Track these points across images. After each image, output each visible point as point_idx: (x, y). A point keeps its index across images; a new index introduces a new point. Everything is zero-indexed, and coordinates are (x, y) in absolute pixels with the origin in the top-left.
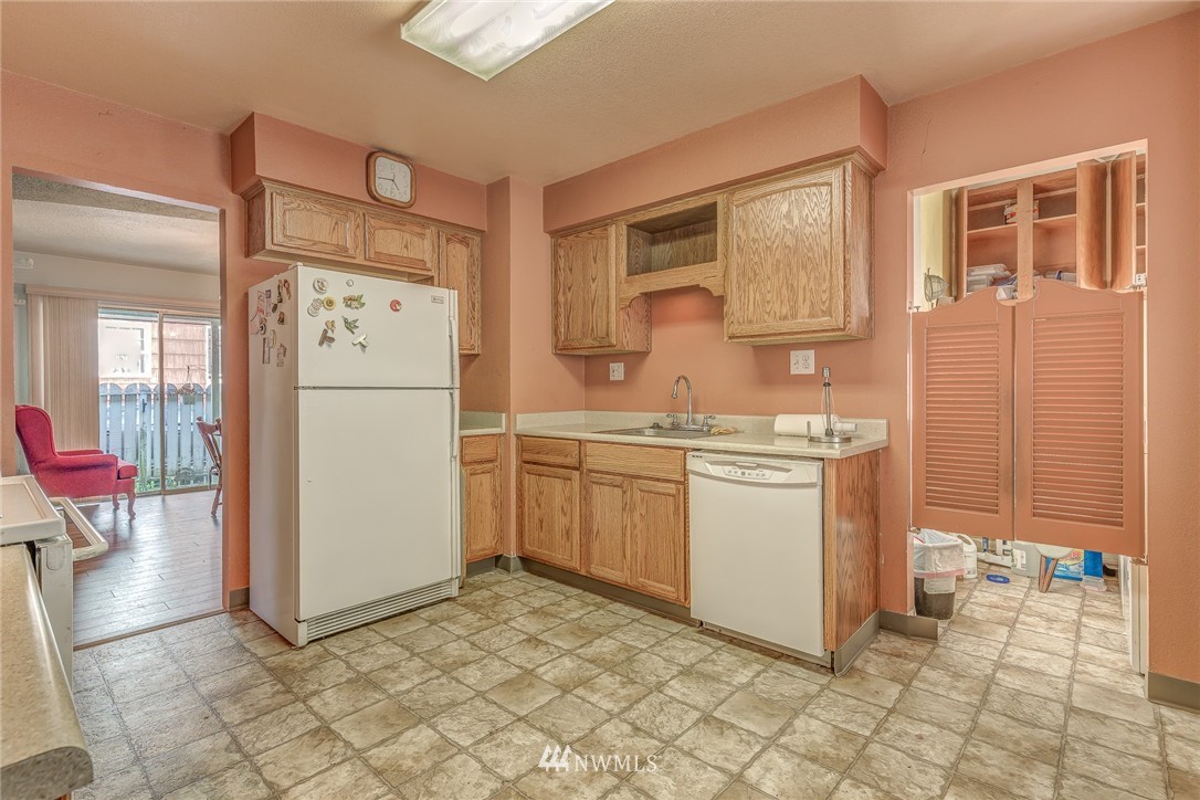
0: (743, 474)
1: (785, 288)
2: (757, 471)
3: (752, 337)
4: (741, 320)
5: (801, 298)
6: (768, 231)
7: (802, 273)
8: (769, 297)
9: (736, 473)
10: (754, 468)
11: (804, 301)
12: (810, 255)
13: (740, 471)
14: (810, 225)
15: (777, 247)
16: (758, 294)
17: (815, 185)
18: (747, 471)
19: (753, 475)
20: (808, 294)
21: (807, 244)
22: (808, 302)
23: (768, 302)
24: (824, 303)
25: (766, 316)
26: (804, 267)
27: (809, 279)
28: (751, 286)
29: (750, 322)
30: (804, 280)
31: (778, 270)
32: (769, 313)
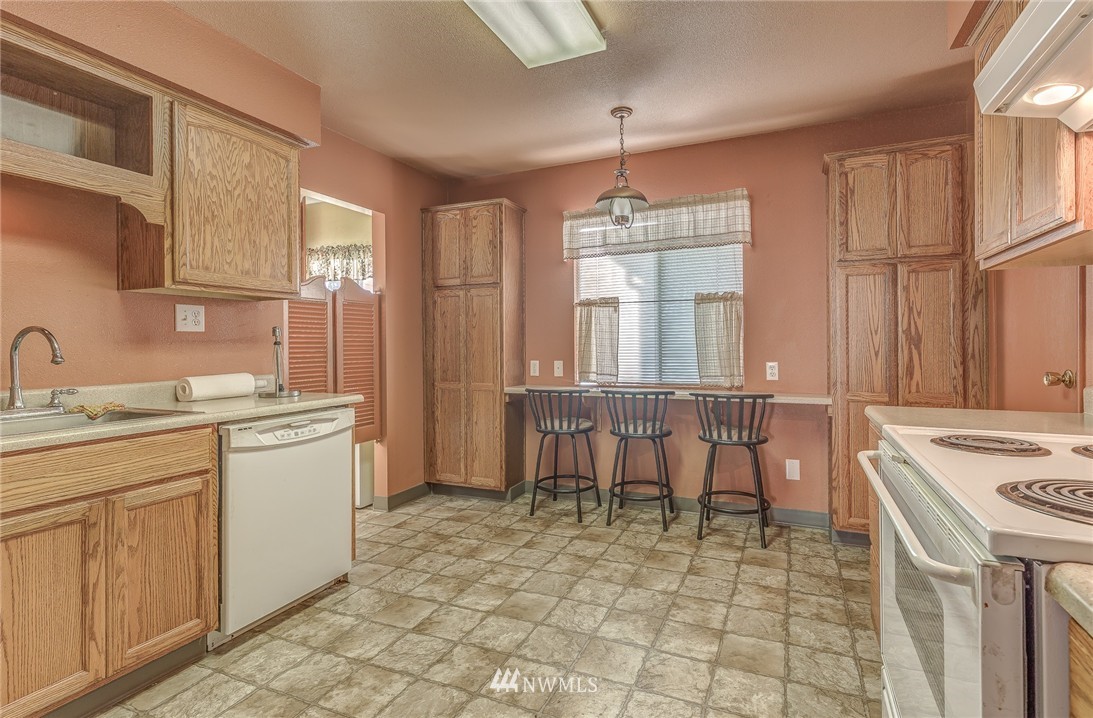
0: (296, 434)
1: (247, 241)
2: (308, 428)
3: (205, 286)
4: (194, 263)
5: (263, 256)
6: (228, 173)
7: (264, 232)
8: (230, 246)
9: (290, 435)
10: (305, 426)
11: (266, 261)
12: (271, 217)
13: (292, 433)
14: (271, 189)
15: (239, 195)
16: (216, 239)
17: (276, 153)
18: (299, 431)
19: (305, 433)
20: (269, 254)
21: (268, 206)
22: (269, 262)
23: (229, 252)
24: (283, 267)
25: (226, 267)
26: (266, 227)
27: (270, 240)
28: (208, 227)
29: (207, 269)
30: (266, 239)
31: (240, 221)
32: (229, 264)
